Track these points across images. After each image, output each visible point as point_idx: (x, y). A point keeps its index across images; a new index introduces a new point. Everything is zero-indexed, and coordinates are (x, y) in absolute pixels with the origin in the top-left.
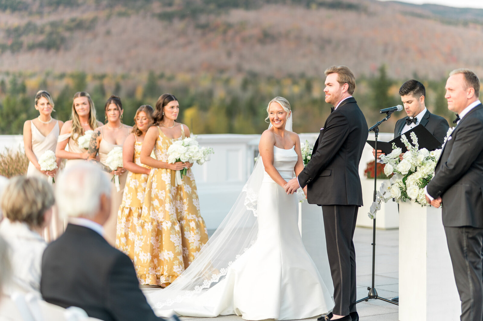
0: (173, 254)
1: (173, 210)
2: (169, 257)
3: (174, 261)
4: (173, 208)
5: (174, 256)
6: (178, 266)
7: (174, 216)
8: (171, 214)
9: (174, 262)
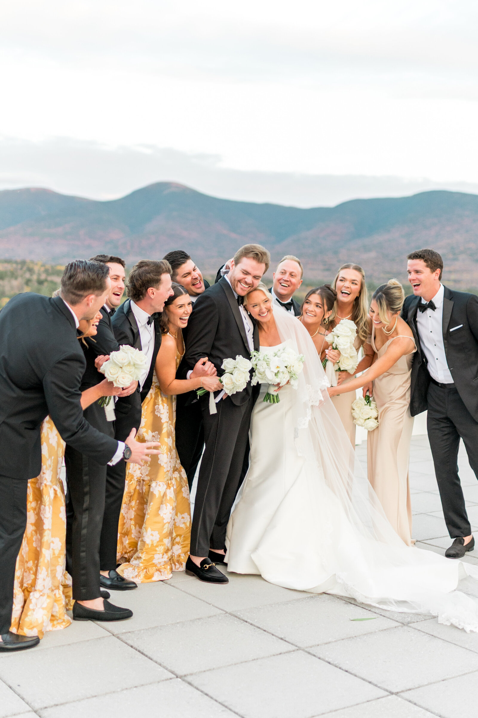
0: (158, 535)
1: (169, 464)
2: (152, 540)
3: (157, 546)
4: (170, 462)
5: (159, 538)
6: (161, 555)
7: (169, 475)
8: (166, 471)
9: (157, 549)
